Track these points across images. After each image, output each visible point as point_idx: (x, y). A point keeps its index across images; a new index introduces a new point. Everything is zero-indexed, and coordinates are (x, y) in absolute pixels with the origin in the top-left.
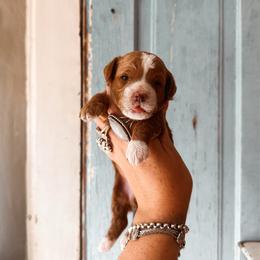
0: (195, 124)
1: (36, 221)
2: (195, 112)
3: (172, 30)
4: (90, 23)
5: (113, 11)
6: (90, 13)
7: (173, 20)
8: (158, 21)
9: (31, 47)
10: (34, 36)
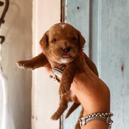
0: (122, 68)
1: (37, 119)
2: (123, 62)
3: (110, 17)
4: (66, 14)
5: (78, 8)
6: (66, 9)
7: (110, 12)
8: (102, 13)
9: (35, 27)
10: (37, 21)
